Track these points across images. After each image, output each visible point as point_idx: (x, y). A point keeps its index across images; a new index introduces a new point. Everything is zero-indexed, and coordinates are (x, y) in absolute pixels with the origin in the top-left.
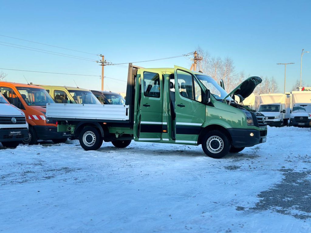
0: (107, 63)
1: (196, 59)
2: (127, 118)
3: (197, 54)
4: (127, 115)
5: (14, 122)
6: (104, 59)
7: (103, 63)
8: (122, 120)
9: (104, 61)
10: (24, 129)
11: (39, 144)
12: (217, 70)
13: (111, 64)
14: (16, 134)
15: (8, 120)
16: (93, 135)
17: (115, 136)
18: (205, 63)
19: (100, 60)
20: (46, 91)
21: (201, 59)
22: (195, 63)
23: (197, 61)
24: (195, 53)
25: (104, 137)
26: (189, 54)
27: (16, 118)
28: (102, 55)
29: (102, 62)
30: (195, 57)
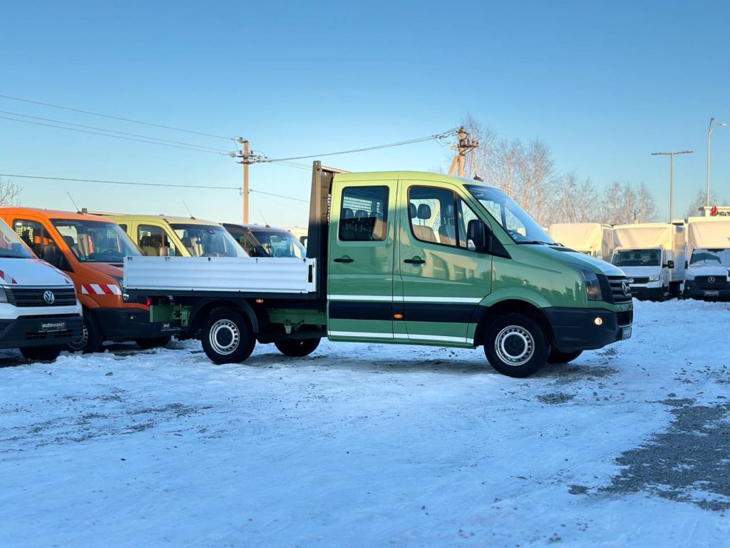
0: (255, 158)
1: (464, 146)
2: (312, 287)
3: (465, 133)
4: (310, 280)
5: (51, 301)
6: (247, 148)
7: (245, 158)
8: (299, 292)
9: (249, 152)
10: (72, 318)
11: (107, 350)
12: (512, 170)
13: (265, 159)
14: (55, 328)
15: (35, 297)
16: (233, 328)
17: (285, 329)
18: (485, 154)
19: (240, 150)
20: (120, 228)
21: (475, 144)
22: (461, 154)
23: (467, 151)
24: (460, 132)
25: (258, 331)
26: (447, 135)
27: (53, 291)
28: (244, 140)
29: (243, 157)
30: (461, 141)
